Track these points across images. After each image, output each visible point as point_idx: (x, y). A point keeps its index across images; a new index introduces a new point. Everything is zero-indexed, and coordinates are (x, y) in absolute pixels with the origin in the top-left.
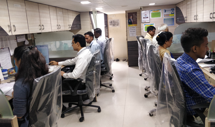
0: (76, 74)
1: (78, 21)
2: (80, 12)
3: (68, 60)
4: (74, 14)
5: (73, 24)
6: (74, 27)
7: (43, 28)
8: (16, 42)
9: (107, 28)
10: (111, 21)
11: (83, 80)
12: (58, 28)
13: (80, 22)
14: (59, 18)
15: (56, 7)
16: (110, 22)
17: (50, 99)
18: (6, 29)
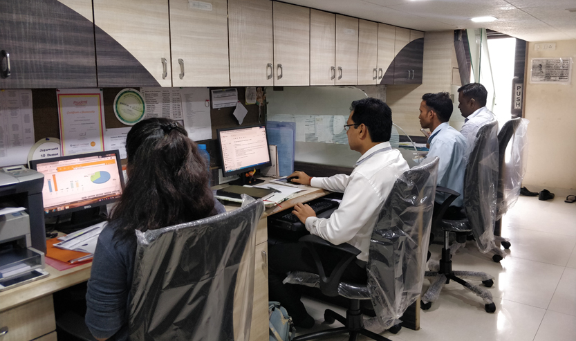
0: (336, 229)
1: (413, 60)
2: (424, 32)
3: (340, 175)
4: (397, 38)
5: (392, 67)
6: (394, 77)
7: (279, 74)
8: (209, 108)
9: (520, 85)
10: (538, 63)
11: (360, 252)
12: (334, 77)
13: (422, 62)
14: (341, 46)
15: (335, 13)
16: (533, 67)
17: (190, 304)
18: (155, 71)
